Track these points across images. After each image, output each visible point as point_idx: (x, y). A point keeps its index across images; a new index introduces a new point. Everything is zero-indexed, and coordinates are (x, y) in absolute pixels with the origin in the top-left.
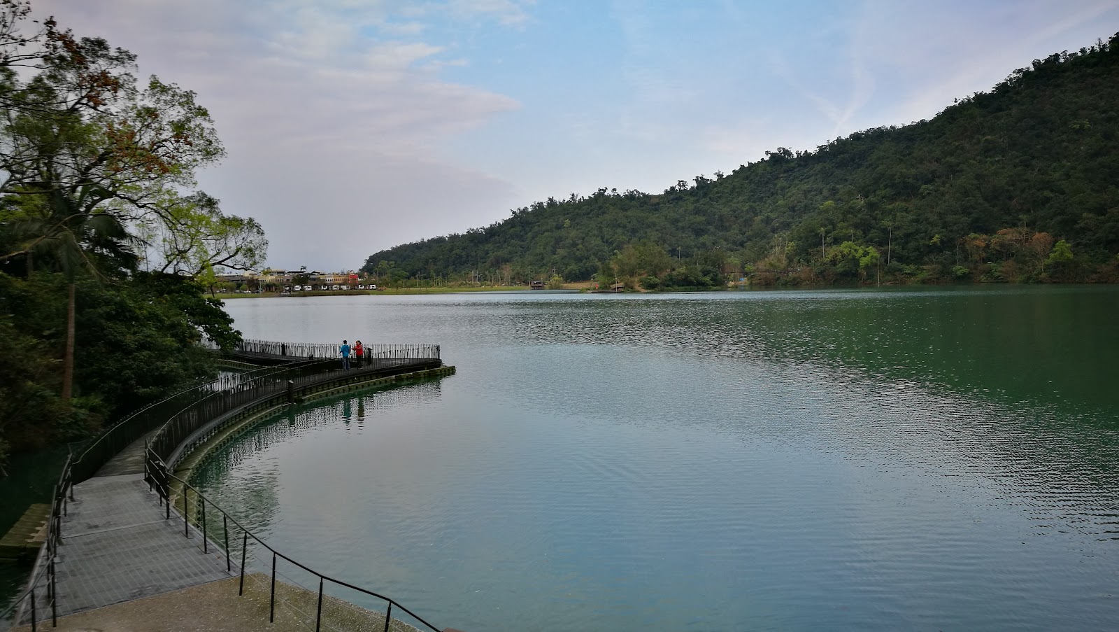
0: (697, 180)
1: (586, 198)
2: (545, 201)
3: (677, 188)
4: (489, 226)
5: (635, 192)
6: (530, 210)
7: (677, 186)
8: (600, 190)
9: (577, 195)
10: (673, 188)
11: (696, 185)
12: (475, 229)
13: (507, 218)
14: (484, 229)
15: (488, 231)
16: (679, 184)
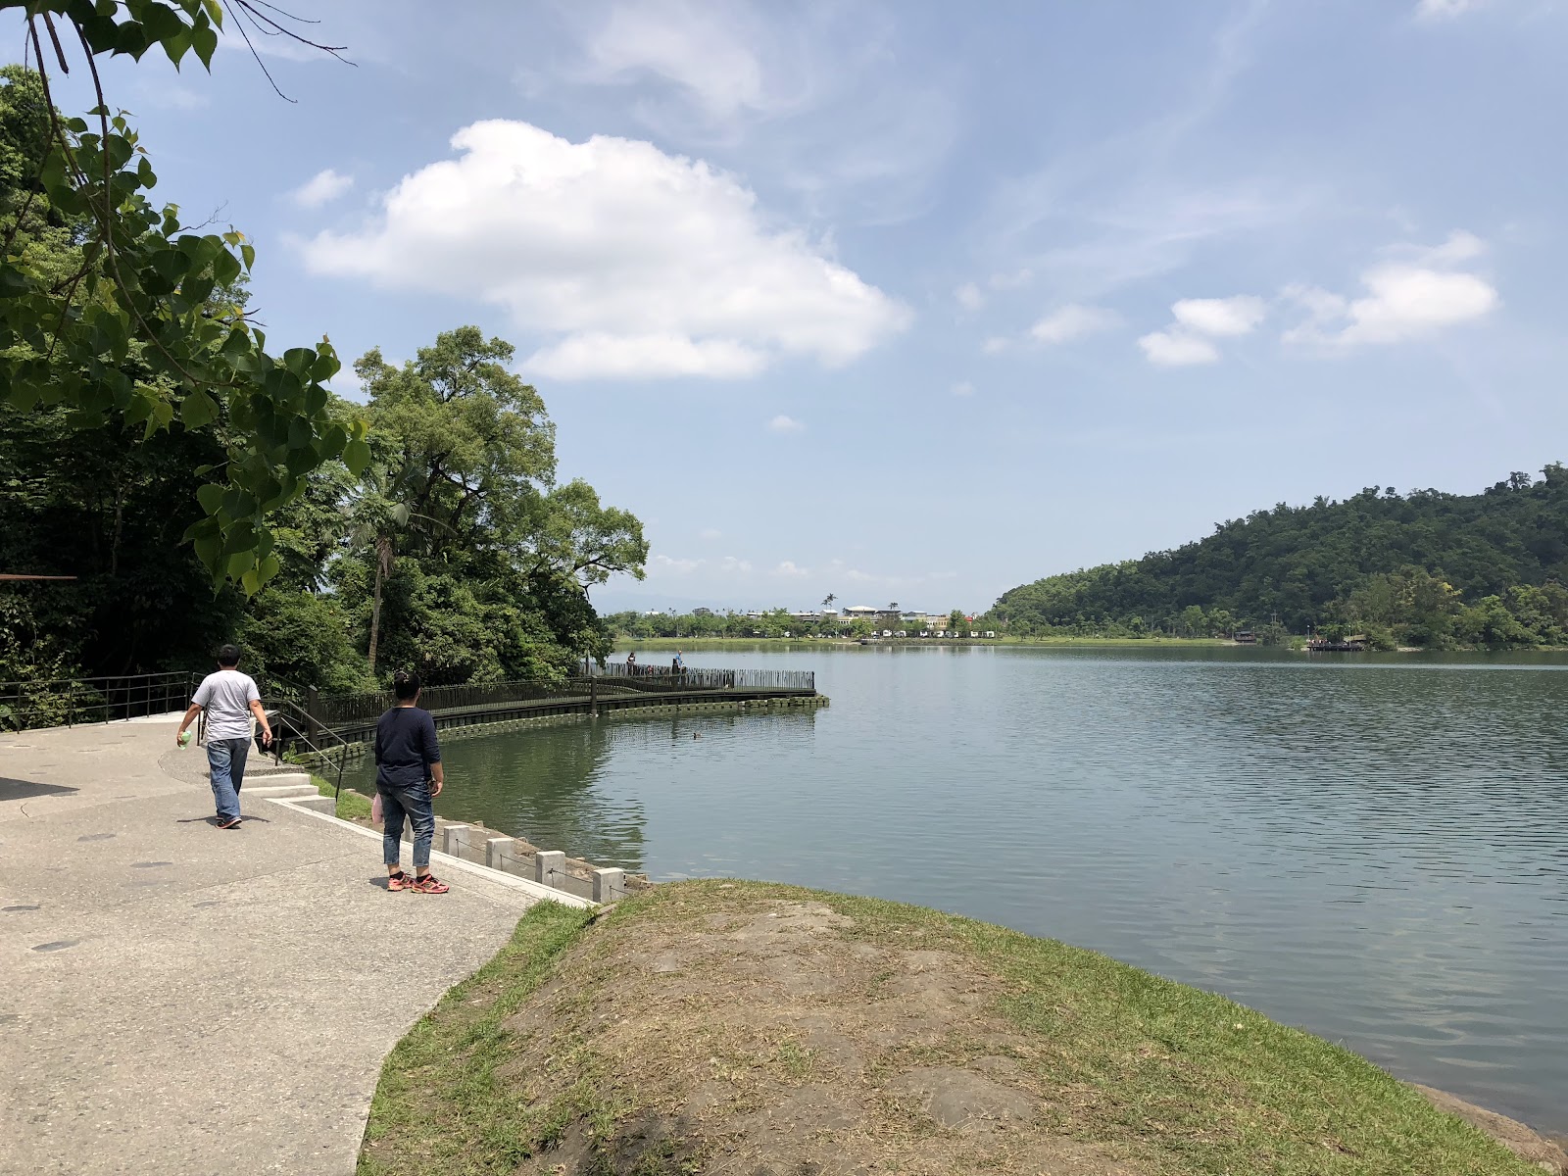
0: (1547, 471)
1: (1340, 502)
2: (1270, 507)
3: (1510, 485)
4: (1179, 548)
5: (1430, 493)
6: (1246, 523)
7: (1510, 482)
8: (1365, 490)
9: (1327, 499)
10: (1501, 486)
11: (1545, 480)
12: (1157, 552)
13: (1207, 536)
14: (1171, 553)
15: (1176, 556)
16: (1513, 479)
